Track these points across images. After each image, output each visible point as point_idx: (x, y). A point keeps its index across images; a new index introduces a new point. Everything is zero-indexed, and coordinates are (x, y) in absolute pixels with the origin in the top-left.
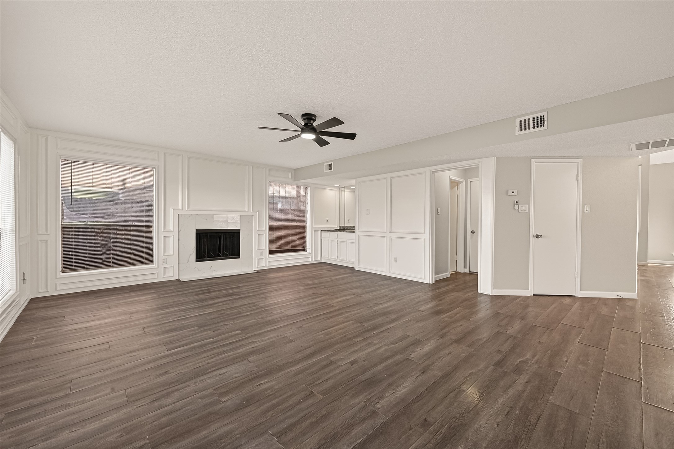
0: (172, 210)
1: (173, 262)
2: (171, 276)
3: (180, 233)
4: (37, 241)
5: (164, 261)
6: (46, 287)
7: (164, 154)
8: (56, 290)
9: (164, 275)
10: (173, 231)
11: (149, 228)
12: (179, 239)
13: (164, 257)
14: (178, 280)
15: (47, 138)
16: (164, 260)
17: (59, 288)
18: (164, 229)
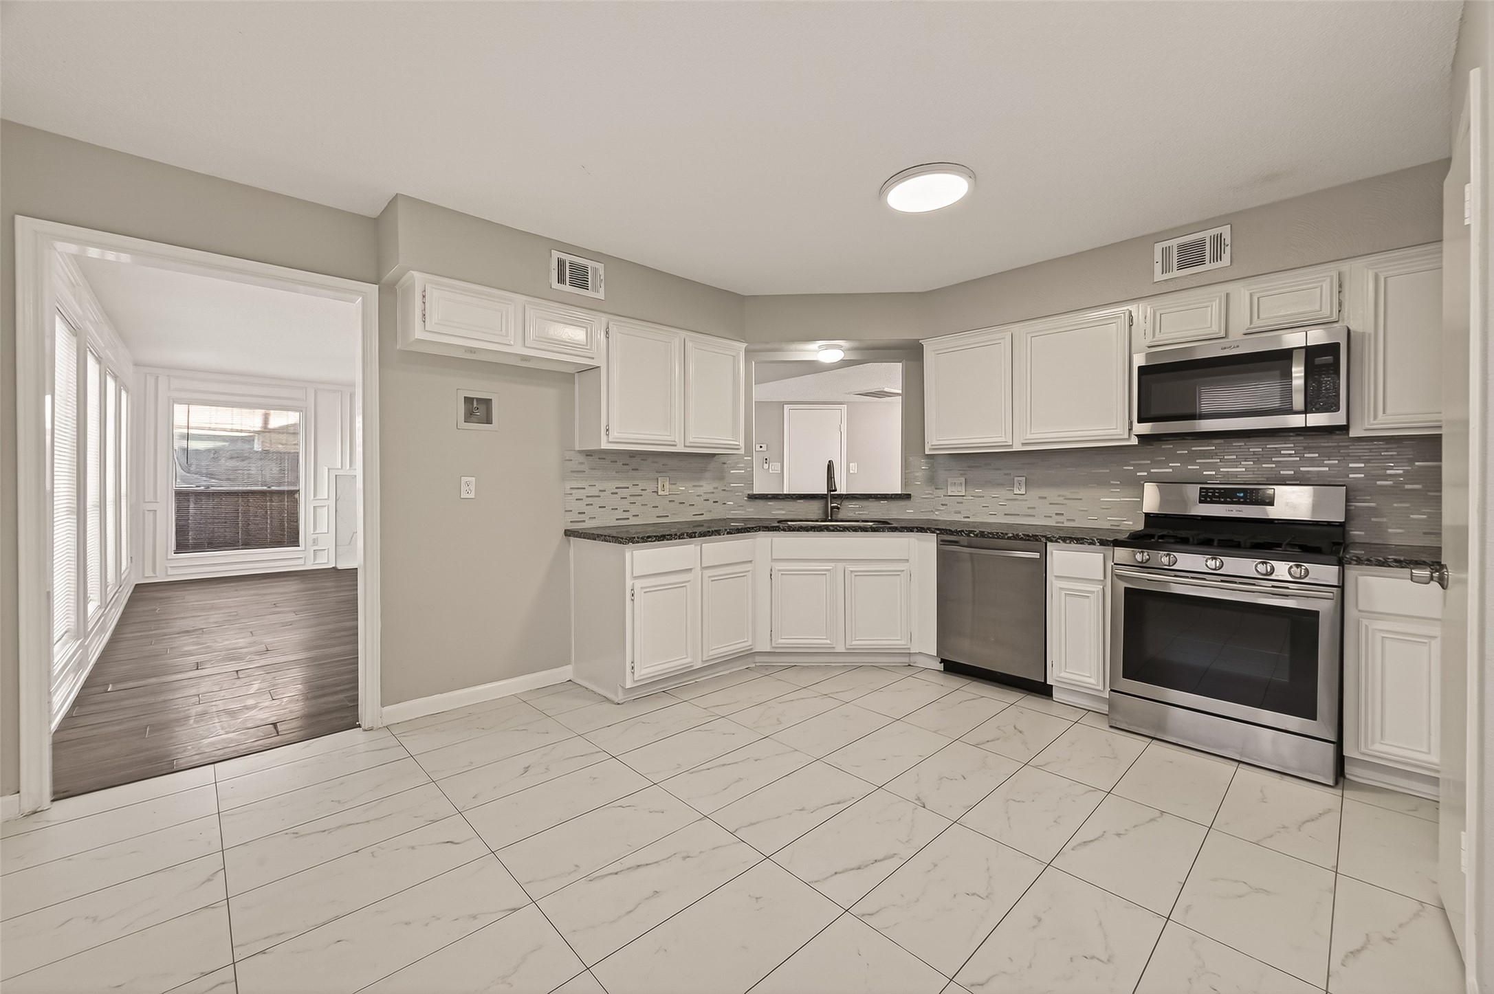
0: (327, 468)
1: (328, 542)
2: (325, 561)
3: (338, 502)
4: (144, 510)
5: (315, 542)
6: (154, 570)
7: (315, 391)
8: (168, 575)
9: (314, 561)
10: (328, 499)
11: (293, 494)
12: (336, 511)
13: (315, 536)
14: (334, 568)
15: (158, 377)
16: (314, 539)
17: (170, 572)
18: (315, 496)
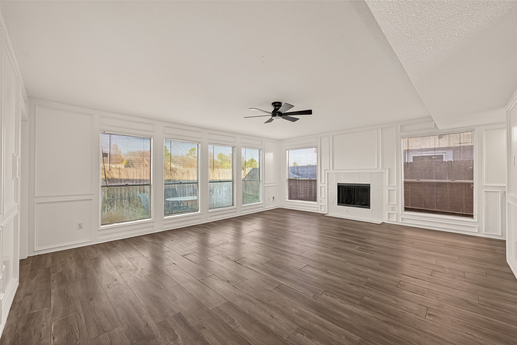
2: (323, 211)
10: (325, 183)
12: (328, 189)
13: (321, 199)
17: (286, 206)
